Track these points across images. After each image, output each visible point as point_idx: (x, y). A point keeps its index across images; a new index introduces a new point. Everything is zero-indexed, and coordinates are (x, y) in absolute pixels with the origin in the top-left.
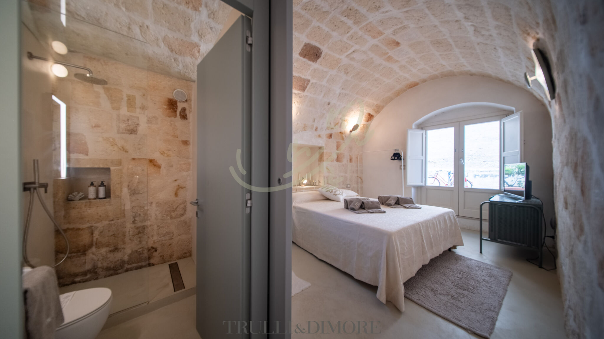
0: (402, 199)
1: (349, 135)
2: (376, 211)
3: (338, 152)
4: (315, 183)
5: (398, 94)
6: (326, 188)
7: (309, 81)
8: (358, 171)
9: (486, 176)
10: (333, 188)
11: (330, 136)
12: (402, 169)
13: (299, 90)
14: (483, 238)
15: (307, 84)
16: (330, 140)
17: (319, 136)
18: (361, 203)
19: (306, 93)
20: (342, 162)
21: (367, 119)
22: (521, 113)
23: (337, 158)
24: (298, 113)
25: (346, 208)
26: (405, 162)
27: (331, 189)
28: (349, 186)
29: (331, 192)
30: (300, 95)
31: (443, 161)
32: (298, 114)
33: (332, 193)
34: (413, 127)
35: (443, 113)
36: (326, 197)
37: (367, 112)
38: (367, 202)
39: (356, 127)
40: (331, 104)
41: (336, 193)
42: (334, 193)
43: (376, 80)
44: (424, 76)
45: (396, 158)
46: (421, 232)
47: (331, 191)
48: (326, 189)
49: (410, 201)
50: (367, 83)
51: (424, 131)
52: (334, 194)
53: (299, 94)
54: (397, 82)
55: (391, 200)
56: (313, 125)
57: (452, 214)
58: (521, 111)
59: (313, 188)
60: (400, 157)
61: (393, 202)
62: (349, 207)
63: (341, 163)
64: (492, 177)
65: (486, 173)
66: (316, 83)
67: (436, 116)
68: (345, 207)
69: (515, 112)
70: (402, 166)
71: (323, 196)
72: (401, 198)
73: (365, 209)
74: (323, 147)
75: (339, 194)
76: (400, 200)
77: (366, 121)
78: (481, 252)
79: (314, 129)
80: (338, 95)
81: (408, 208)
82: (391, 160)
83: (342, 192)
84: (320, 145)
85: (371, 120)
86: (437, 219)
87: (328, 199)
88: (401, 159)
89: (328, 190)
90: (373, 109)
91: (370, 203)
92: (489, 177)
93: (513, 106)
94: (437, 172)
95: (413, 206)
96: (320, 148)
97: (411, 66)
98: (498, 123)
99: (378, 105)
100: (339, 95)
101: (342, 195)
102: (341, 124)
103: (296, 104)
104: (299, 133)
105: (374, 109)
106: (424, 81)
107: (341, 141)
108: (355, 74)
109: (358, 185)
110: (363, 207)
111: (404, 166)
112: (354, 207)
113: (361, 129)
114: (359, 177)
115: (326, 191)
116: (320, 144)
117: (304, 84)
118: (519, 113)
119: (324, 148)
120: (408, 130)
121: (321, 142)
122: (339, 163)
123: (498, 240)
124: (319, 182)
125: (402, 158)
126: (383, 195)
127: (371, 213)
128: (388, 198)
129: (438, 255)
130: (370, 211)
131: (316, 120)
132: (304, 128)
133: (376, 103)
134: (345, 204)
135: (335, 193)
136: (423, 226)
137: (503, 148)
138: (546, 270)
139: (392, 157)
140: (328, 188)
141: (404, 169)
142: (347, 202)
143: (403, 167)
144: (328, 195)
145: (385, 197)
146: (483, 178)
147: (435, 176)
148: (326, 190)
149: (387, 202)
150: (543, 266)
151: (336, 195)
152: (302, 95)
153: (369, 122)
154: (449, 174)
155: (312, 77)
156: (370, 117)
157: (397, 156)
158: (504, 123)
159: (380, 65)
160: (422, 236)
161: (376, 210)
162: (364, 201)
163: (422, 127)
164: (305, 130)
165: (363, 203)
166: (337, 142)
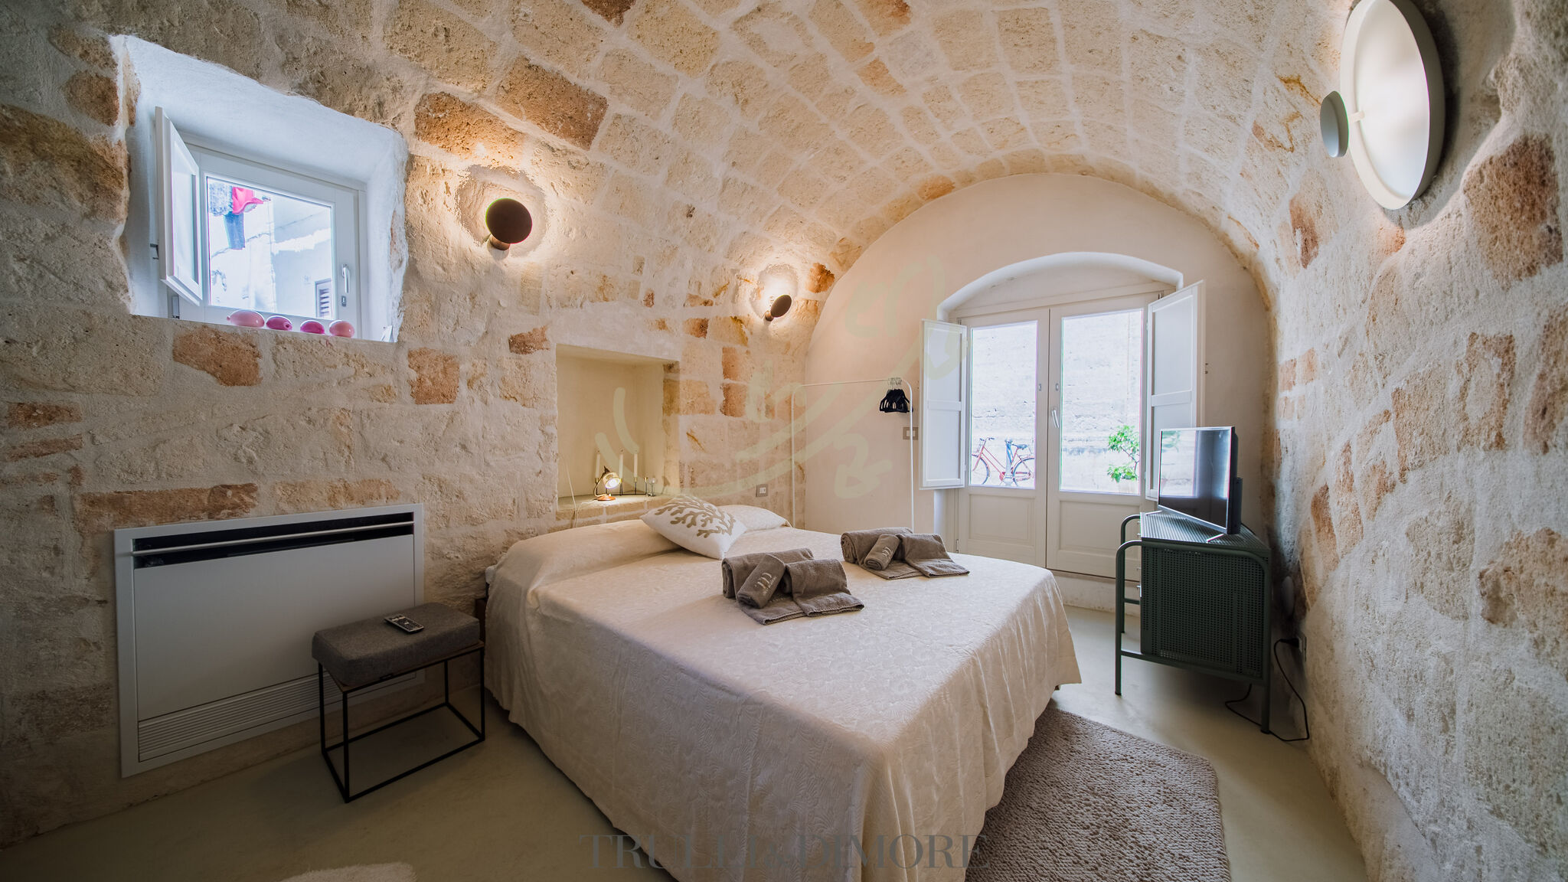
0: (913, 541)
1: (765, 330)
2: (829, 605)
3: (728, 381)
4: (652, 484)
5: (901, 212)
6: (674, 509)
7: (602, 104)
8: (791, 442)
9: (1080, 451)
10: (701, 508)
11: (702, 328)
12: (908, 438)
13: (566, 133)
14: (1122, 650)
15: (598, 117)
16: (702, 339)
17: (662, 325)
18: (781, 573)
19: (594, 154)
20: (740, 414)
21: (816, 283)
22: (1200, 286)
23: (726, 400)
24: (571, 230)
25: (727, 594)
26: (916, 419)
27: (691, 513)
28: (762, 490)
29: (689, 526)
30: (573, 158)
31: (994, 413)
32: (573, 235)
33: (695, 529)
34: (940, 316)
35: (1012, 279)
36: (672, 543)
37: (816, 260)
38: (799, 571)
39: (782, 306)
40: (695, 215)
41: (709, 527)
42: (699, 527)
43: (837, 152)
44: (970, 162)
45: (894, 406)
46: (980, 692)
47: (689, 520)
48: (672, 514)
49: (933, 550)
50: (813, 155)
51: (963, 330)
52: (700, 533)
53: (567, 152)
54: (897, 169)
55: (880, 550)
56: (637, 284)
57: (1050, 587)
58: (1202, 281)
59: (640, 505)
60: (904, 402)
61: (884, 556)
62: (738, 594)
63: (741, 419)
64: (1092, 454)
65: (1081, 445)
66: (632, 120)
67: (994, 287)
68: (725, 592)
69: (1181, 284)
70: (908, 429)
71: (662, 538)
72: (908, 538)
73: (795, 595)
74: (677, 362)
75: (716, 532)
76: (907, 548)
77: (813, 291)
78: (1118, 693)
79: (642, 296)
80: (720, 185)
81: (932, 576)
82: (881, 410)
83: (732, 521)
84: (666, 356)
85: (826, 288)
86: (1018, 618)
87: (678, 550)
88: (905, 410)
89: (679, 515)
90: (832, 253)
91: (813, 572)
92: (1086, 453)
93: (1178, 270)
94: (982, 443)
95: (946, 566)
96: (670, 367)
97: (938, 116)
98: (1138, 314)
99: (843, 243)
100: (724, 187)
101: (729, 531)
102: (737, 289)
103: (561, 194)
104: (581, 306)
105: (834, 254)
106: (968, 180)
107: (740, 349)
108: (770, 115)
109: (791, 485)
110: (788, 590)
111: (916, 429)
112: (752, 594)
113: (800, 314)
114: (793, 461)
115: (673, 522)
116: (666, 353)
117: (583, 113)
118: (1194, 288)
119: (681, 366)
120: (926, 323)
121: (668, 347)
122: (731, 418)
123: (1162, 653)
124: (666, 483)
125: (910, 406)
126: (856, 532)
127: (814, 615)
128: (871, 541)
129: (1025, 744)
130: (810, 605)
131: (645, 266)
132: (601, 289)
133: (839, 236)
134: (725, 579)
135: (703, 526)
136: (984, 664)
137: (1150, 382)
138: (1283, 740)
139: (883, 401)
140: (680, 511)
141: (916, 438)
142: (730, 571)
143: (911, 433)
144: (681, 535)
145: (861, 537)
146: (1075, 455)
147: (978, 451)
148: (673, 518)
149: (869, 557)
150: (1272, 728)
151: (707, 533)
152: (583, 160)
153: (822, 294)
154: (1008, 447)
155: (613, 90)
156: (824, 278)
157: (896, 401)
158: (1154, 314)
159: (848, 92)
160: (983, 706)
161: (830, 598)
162: (792, 565)
163: (957, 316)
164: (606, 300)
165: (787, 571)
166: (725, 350)
